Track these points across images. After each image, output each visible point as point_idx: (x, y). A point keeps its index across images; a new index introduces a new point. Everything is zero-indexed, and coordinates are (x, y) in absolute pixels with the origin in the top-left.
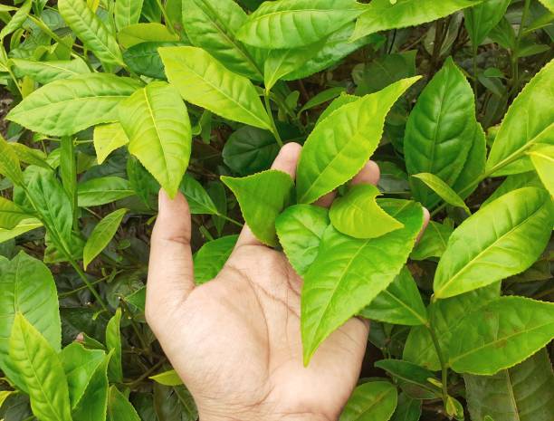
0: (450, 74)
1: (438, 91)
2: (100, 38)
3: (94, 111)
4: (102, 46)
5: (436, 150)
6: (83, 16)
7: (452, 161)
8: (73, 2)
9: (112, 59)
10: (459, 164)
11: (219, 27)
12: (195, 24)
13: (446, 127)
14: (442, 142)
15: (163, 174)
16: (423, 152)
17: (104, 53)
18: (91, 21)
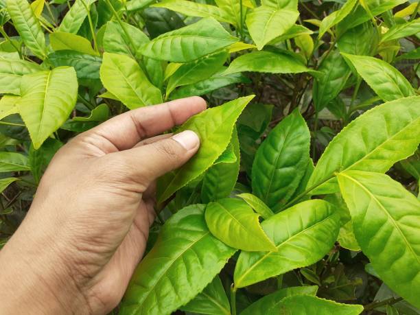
0: (295, 120)
1: (284, 130)
2: (32, 32)
3: (8, 84)
4: (32, 37)
5: (275, 173)
6: (24, 13)
7: (287, 184)
8: (20, 2)
9: (37, 48)
10: (292, 188)
11: (130, 50)
12: (112, 43)
13: (286, 157)
14: (281, 168)
15: (36, 126)
16: (265, 173)
17: (32, 43)
18: (30, 18)
